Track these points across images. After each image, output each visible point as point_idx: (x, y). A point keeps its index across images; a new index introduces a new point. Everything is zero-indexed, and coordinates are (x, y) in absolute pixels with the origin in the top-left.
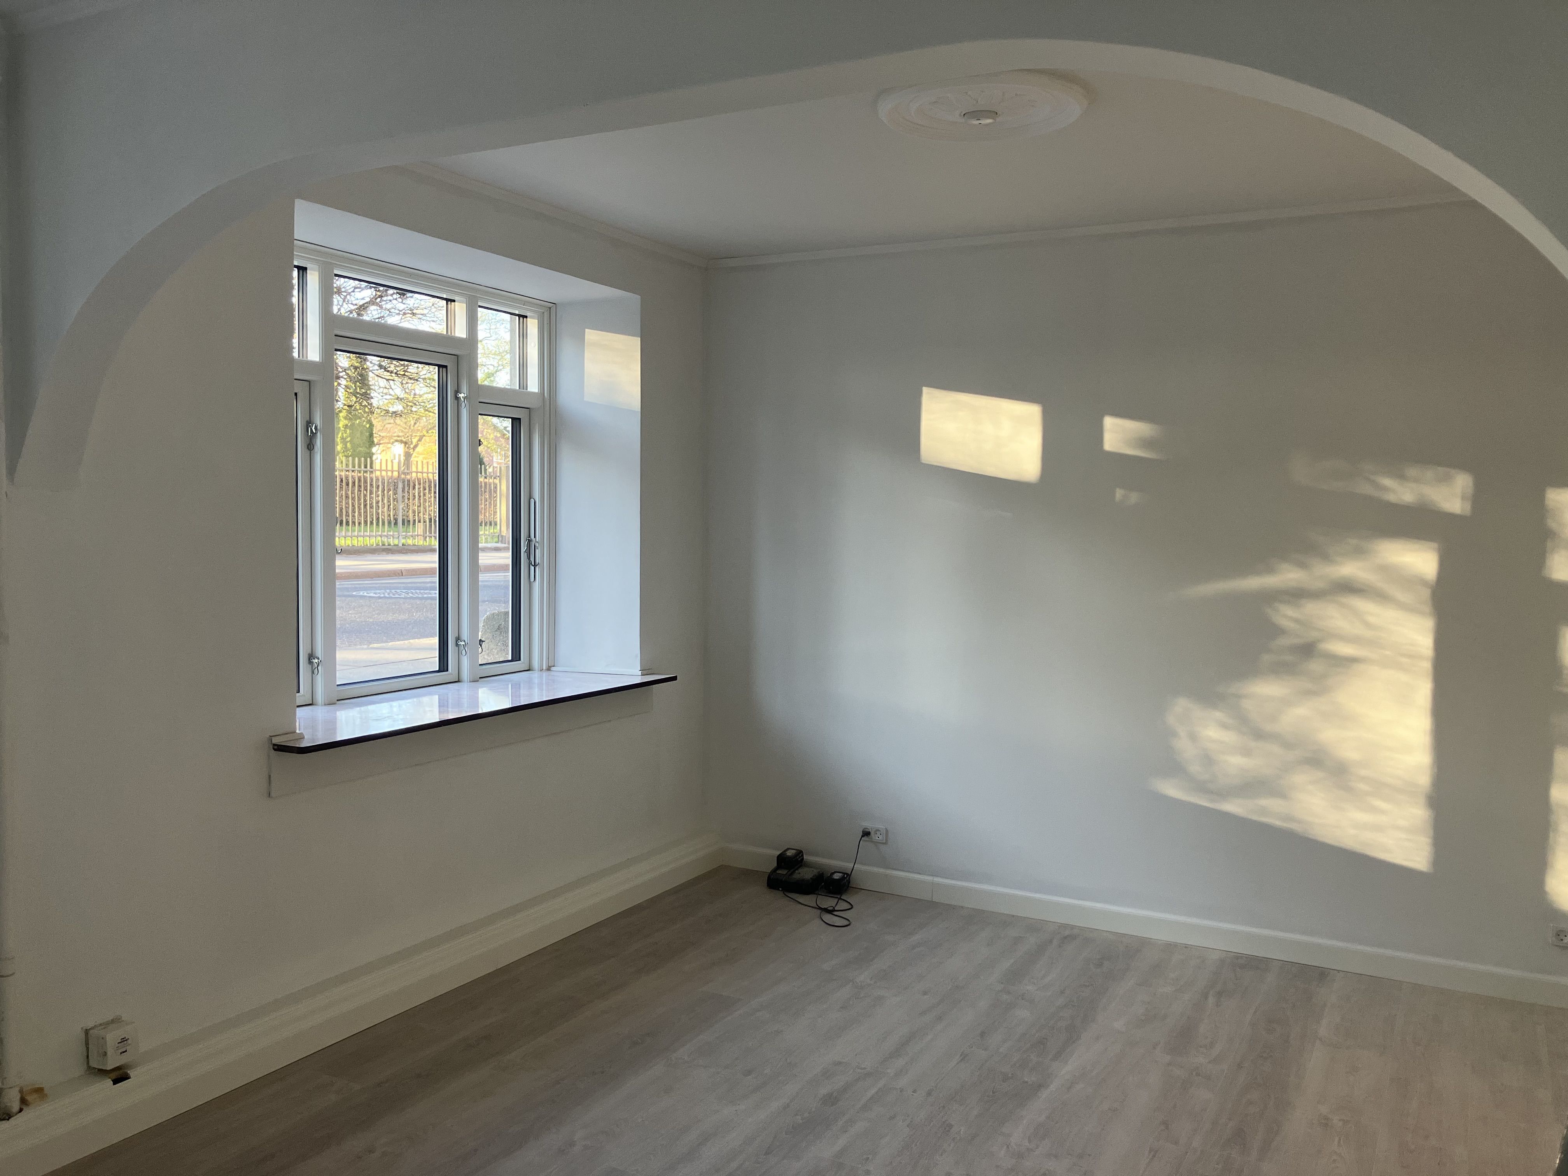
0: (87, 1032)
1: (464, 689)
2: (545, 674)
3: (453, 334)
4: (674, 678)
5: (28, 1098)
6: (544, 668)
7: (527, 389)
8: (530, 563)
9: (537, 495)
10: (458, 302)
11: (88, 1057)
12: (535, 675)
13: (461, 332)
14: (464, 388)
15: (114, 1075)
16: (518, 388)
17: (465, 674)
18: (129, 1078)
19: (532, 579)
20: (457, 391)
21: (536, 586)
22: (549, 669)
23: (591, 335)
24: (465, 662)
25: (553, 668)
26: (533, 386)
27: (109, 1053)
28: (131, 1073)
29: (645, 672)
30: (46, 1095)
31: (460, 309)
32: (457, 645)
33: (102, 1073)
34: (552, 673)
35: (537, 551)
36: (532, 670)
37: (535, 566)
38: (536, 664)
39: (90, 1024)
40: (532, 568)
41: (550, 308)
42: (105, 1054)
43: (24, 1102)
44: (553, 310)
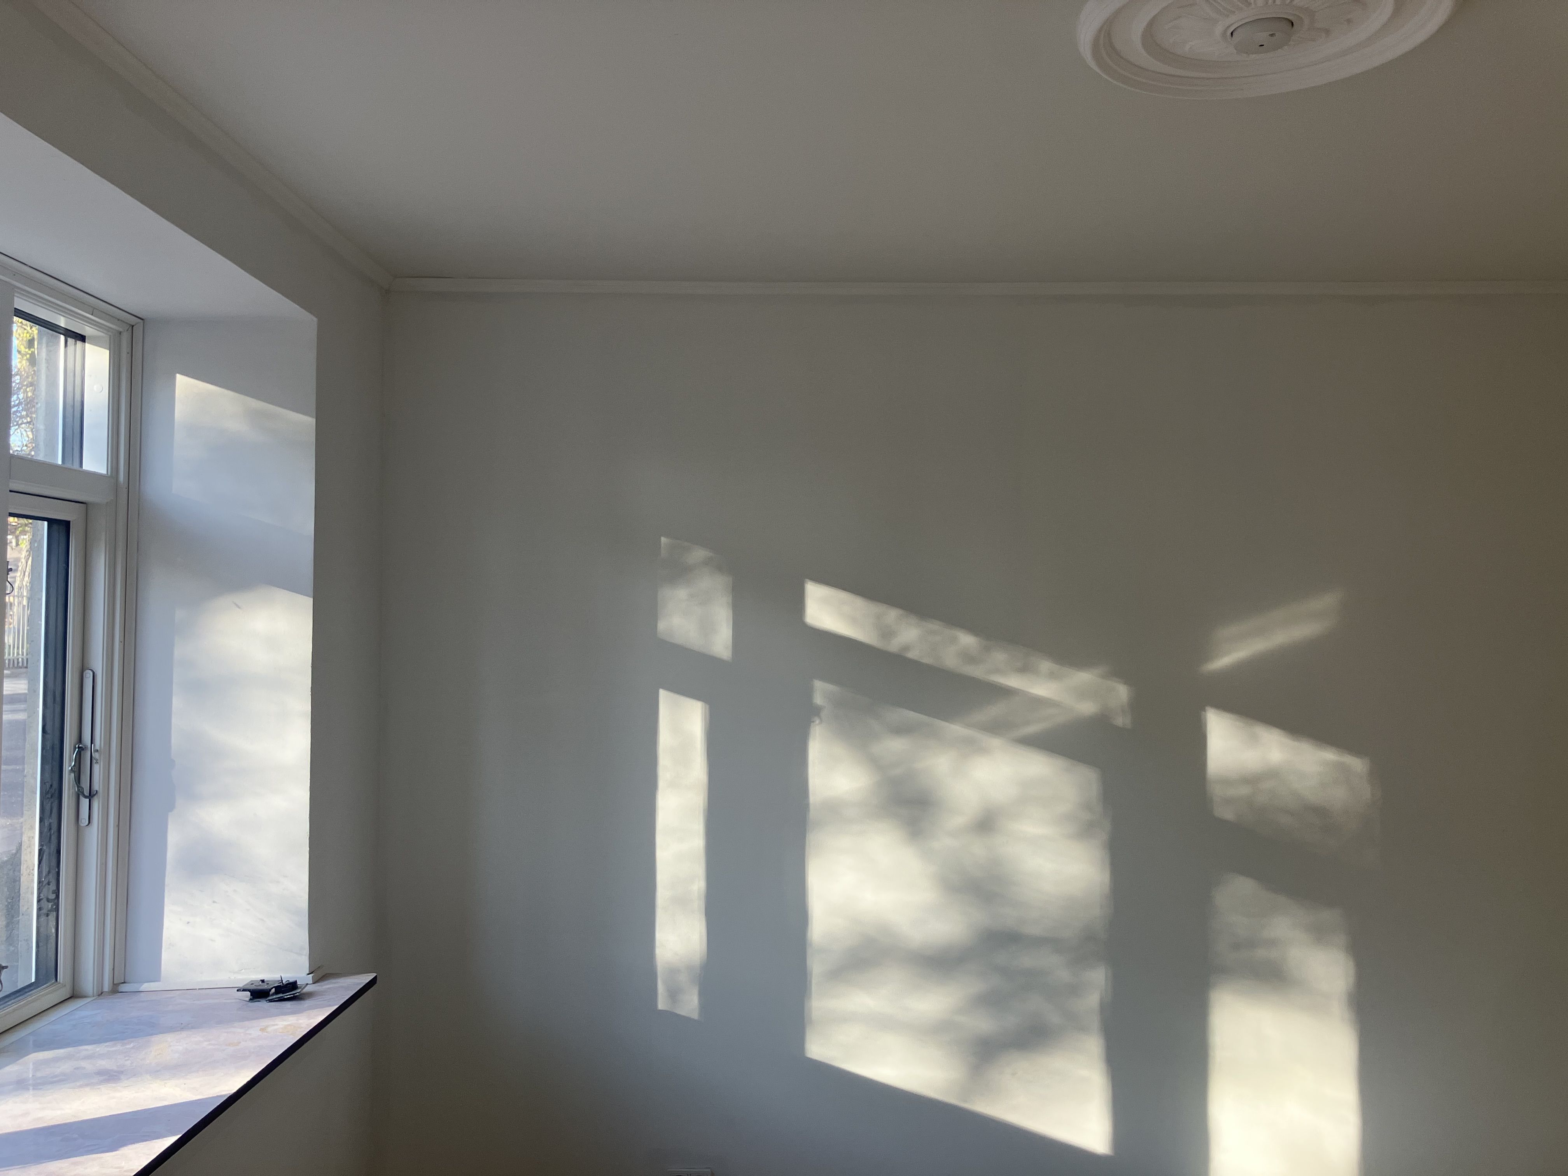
4: (373, 982)
6: (105, 992)
8: (79, 794)
9: (98, 662)
16: (60, 462)
19: (84, 822)
21: (92, 836)
22: (115, 989)
25: (123, 987)
29: (315, 975)
35: (96, 768)
36: (80, 997)
37: (91, 796)
38: (88, 986)
40: (85, 802)
41: (133, 326)
44: (138, 332)
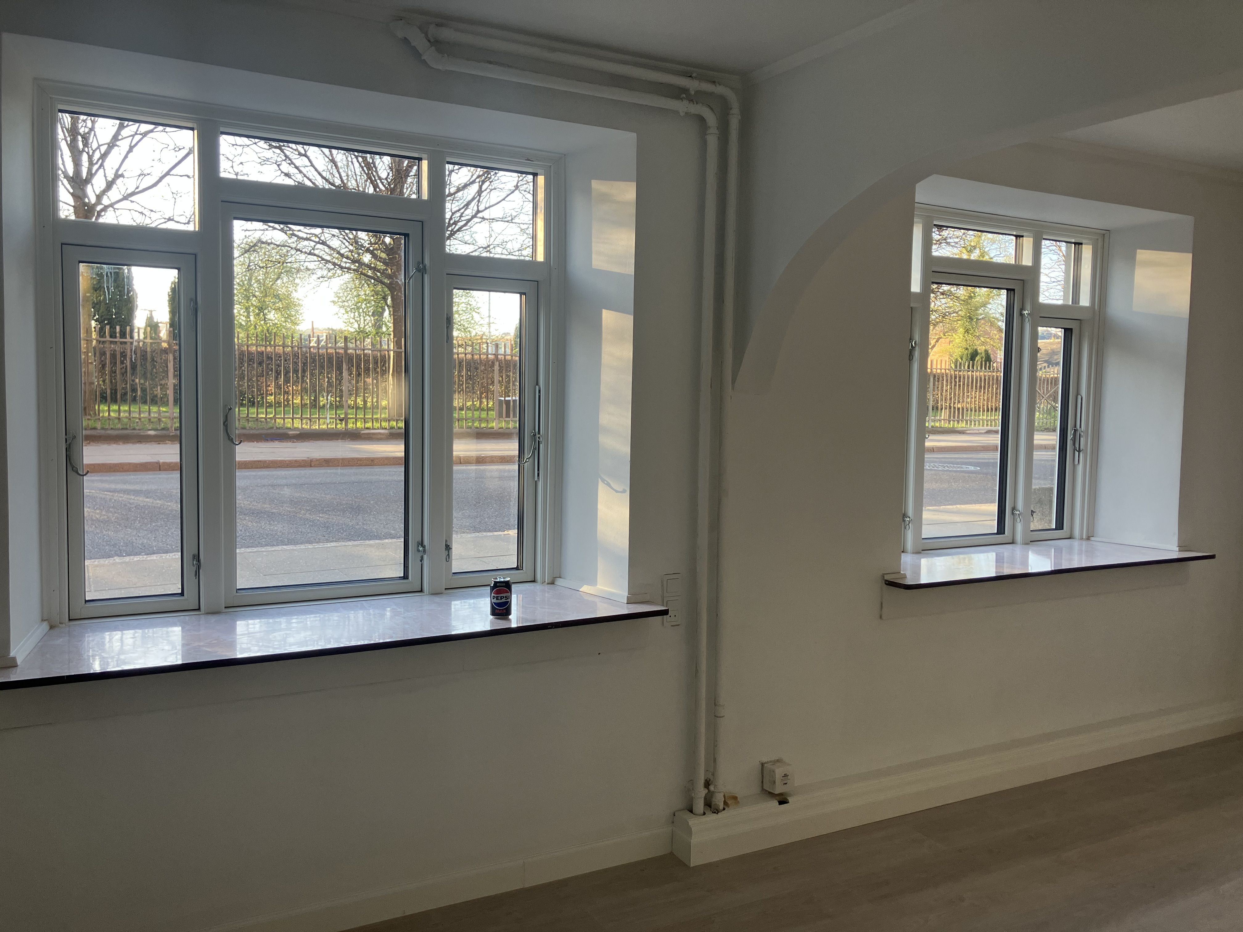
0: (763, 765)
1: (1018, 550)
2: (1084, 543)
3: (1020, 263)
4: (1212, 557)
5: (729, 802)
6: (1084, 537)
7: (1079, 303)
8: (1075, 449)
9: (1083, 392)
10: (1026, 237)
11: (762, 782)
12: (1076, 543)
13: (1027, 261)
14: (1028, 306)
15: (781, 798)
16: (1071, 303)
17: (1019, 537)
18: (788, 803)
19: (1076, 462)
20: (1022, 309)
21: (1080, 468)
22: (1088, 538)
23: (1142, 255)
24: (1019, 527)
25: (1092, 538)
26: (1085, 301)
27: (776, 782)
28: (790, 799)
29: (1182, 549)
30: (738, 802)
31: (1028, 243)
32: (1013, 513)
33: (771, 795)
34: (1091, 542)
35: (1082, 439)
36: (1073, 538)
37: (1079, 451)
38: (1077, 532)
39: (764, 760)
40: (1077, 453)
41: (1104, 235)
42: (774, 782)
43: (725, 803)
44: (1107, 236)
